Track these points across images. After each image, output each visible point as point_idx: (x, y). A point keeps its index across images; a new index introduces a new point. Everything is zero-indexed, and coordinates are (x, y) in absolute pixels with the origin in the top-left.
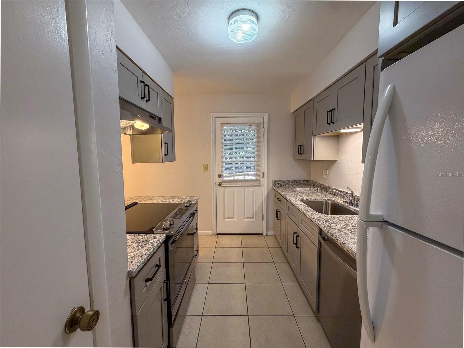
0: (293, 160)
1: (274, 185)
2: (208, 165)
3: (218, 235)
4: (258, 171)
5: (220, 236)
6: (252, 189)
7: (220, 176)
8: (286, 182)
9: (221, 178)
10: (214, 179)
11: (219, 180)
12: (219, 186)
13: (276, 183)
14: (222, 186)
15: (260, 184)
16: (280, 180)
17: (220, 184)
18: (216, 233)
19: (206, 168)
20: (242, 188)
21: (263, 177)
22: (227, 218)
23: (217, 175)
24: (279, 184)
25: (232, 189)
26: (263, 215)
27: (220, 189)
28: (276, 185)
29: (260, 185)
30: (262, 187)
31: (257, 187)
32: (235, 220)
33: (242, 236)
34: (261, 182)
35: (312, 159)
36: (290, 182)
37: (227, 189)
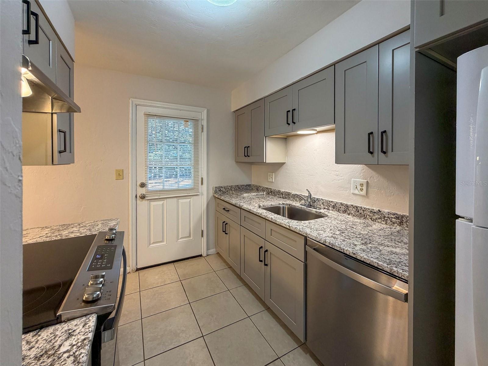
0: (235, 162)
1: (216, 192)
2: (123, 170)
3: (139, 271)
4: (196, 176)
5: (142, 273)
6: (188, 200)
7: (143, 185)
8: (228, 188)
9: (144, 189)
10: (131, 190)
11: (141, 191)
12: (141, 199)
13: (218, 190)
14: (146, 199)
15: (198, 192)
16: (221, 186)
17: (143, 197)
18: (136, 269)
19: (120, 175)
20: (175, 199)
21: (202, 184)
22: (154, 243)
23: (139, 183)
24: (220, 190)
25: (161, 203)
26: (202, 231)
27: (142, 204)
28: (217, 192)
29: (199, 194)
30: (200, 196)
31: (195, 197)
32: (165, 243)
33: (174, 263)
34: (200, 191)
35: (265, 161)
36: (232, 188)
37: (153, 203)
